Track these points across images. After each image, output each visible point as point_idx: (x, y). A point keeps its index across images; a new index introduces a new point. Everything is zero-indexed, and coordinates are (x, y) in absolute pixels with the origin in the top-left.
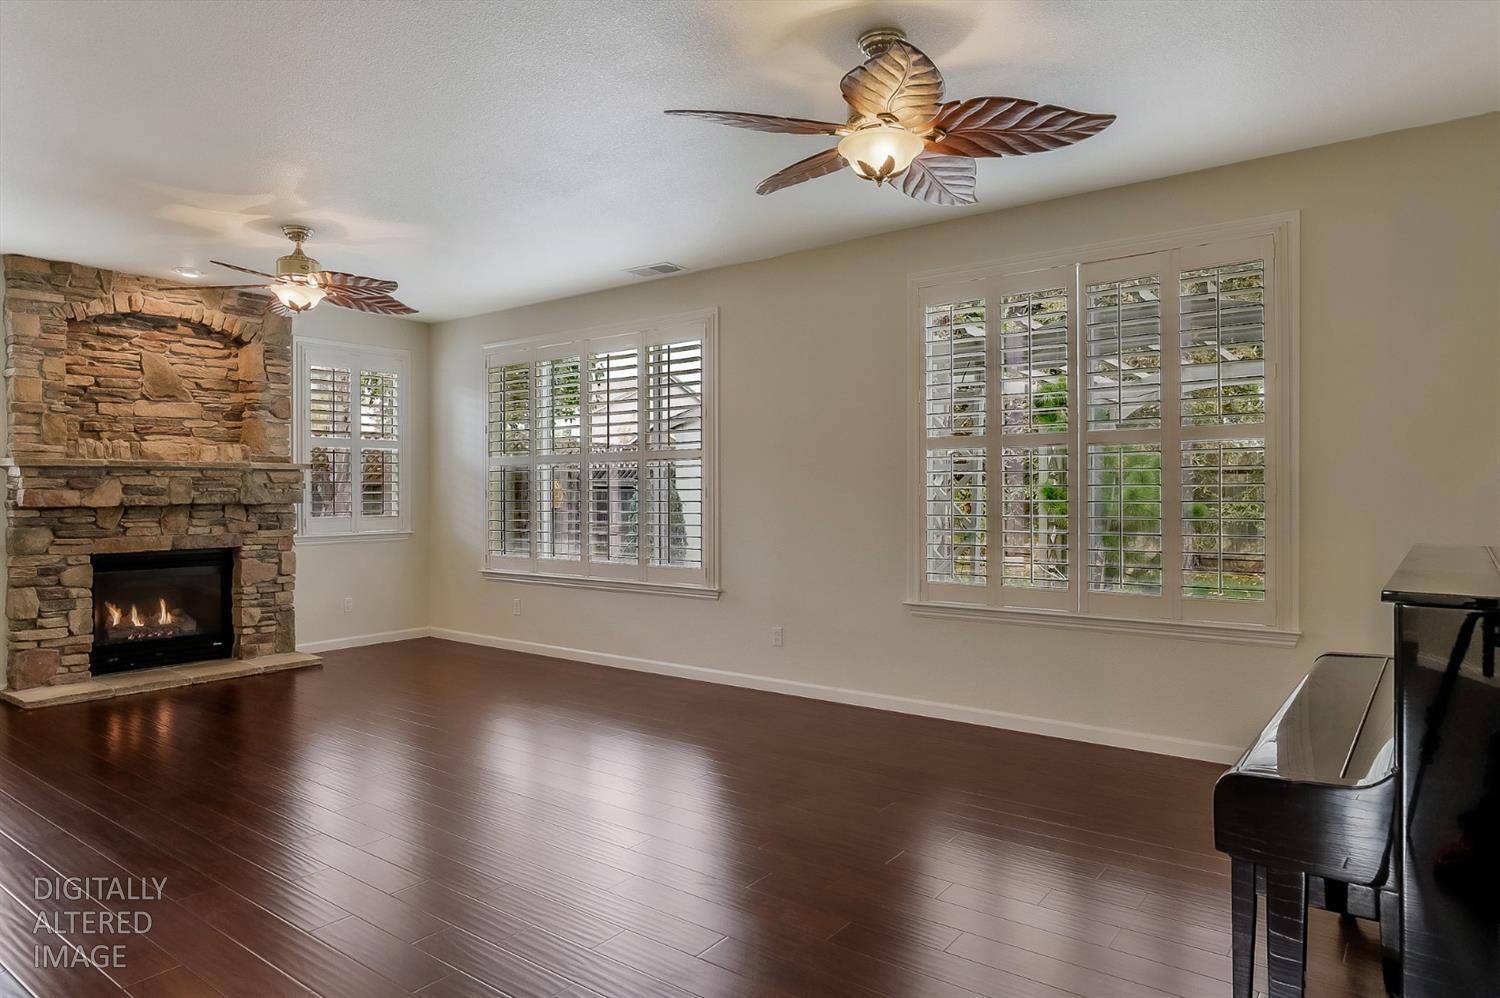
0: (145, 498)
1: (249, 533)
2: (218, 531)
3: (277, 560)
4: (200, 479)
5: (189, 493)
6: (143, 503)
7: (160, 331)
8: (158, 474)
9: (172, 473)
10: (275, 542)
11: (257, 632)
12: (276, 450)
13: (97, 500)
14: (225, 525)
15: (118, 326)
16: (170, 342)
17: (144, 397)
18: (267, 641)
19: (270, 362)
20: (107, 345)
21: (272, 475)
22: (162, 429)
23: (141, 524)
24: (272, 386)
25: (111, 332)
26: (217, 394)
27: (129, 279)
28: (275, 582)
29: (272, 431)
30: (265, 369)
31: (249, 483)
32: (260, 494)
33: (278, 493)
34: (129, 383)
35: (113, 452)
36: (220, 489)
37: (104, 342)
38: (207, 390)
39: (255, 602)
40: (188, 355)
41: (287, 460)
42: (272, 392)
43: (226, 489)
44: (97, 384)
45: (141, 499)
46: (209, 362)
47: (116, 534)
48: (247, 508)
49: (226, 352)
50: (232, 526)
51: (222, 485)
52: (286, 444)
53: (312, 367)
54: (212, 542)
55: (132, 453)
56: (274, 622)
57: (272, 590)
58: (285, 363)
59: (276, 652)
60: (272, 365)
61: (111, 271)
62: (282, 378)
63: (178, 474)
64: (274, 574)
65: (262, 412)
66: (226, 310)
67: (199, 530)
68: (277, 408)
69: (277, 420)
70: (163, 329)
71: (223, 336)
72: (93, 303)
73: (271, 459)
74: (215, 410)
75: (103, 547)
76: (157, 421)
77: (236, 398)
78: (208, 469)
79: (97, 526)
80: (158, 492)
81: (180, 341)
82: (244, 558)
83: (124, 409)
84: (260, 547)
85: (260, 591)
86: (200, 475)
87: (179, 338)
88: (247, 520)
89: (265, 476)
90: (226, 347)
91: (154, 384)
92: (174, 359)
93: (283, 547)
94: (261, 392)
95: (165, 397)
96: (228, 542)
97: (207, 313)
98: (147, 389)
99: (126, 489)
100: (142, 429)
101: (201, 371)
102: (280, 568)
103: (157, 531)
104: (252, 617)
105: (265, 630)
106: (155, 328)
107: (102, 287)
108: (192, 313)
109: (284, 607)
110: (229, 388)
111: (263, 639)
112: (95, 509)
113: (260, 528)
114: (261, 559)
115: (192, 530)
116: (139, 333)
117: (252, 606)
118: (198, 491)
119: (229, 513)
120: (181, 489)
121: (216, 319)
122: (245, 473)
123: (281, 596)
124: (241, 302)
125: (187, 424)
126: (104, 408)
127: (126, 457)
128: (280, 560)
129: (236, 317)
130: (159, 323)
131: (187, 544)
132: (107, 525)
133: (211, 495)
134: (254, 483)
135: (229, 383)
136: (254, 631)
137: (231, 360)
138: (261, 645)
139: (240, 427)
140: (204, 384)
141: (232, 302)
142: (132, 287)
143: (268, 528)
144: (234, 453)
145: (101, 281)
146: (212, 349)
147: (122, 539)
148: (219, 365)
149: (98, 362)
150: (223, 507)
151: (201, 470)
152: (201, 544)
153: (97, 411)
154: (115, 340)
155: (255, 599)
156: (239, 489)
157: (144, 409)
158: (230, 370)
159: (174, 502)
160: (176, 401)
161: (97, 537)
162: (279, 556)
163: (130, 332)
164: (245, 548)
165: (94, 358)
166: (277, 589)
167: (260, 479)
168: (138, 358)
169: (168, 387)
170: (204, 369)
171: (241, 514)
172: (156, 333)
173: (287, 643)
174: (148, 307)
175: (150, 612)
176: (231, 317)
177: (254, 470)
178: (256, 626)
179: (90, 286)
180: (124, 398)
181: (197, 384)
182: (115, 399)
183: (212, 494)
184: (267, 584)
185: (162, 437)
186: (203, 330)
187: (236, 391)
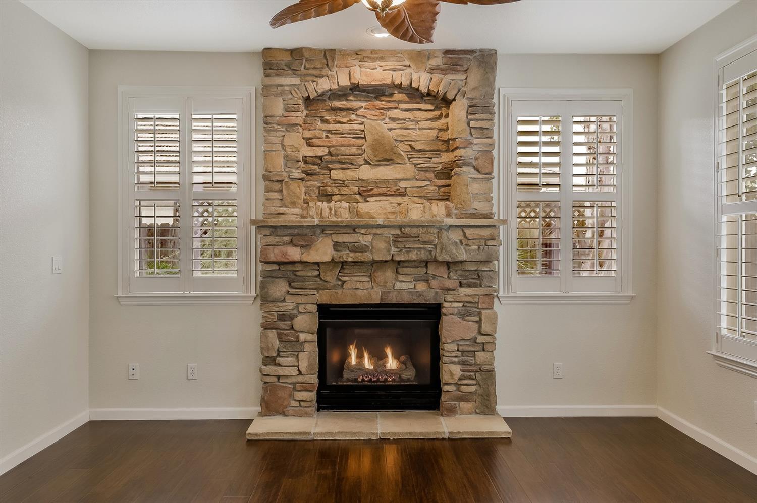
0: (352, 254)
1: (450, 290)
2: (421, 287)
3: (477, 319)
4: (397, 236)
5: (389, 250)
6: (350, 259)
7: (380, 101)
8: (363, 231)
9: (374, 231)
10: (477, 300)
11: (458, 390)
12: (479, 206)
13: (313, 256)
14: (427, 281)
15: (347, 100)
16: (388, 109)
17: (367, 163)
18: (468, 401)
19: (472, 117)
20: (339, 119)
21: (468, 231)
22: (381, 191)
23: (355, 279)
24: (475, 141)
25: (341, 106)
26: (429, 155)
27: (348, 55)
28: (474, 340)
29: (475, 187)
30: (468, 124)
31: (444, 240)
32: (454, 251)
33: (474, 250)
34: (354, 150)
35: (335, 212)
36: (417, 246)
37: (336, 116)
38: (420, 151)
39: (456, 360)
40: (404, 119)
41: (488, 216)
42: (475, 148)
43: (422, 246)
44: (330, 154)
45: (348, 255)
46: (422, 124)
47: (334, 287)
48: (448, 264)
49: (437, 113)
50: (434, 283)
51: (420, 242)
52: (489, 200)
53: (519, 119)
54: (415, 297)
55: (350, 213)
56: (474, 382)
57: (472, 349)
58: (488, 116)
59: (477, 413)
60: (477, 120)
61: (335, 50)
62: (485, 132)
63: (379, 231)
64: (473, 333)
65: (465, 169)
66: (432, 70)
67: (404, 286)
68: (480, 163)
69: (480, 176)
70: (383, 98)
71: (430, 96)
72: (320, 81)
73: (474, 216)
74: (425, 170)
75: (325, 298)
76: (377, 182)
77: (446, 157)
78: (405, 226)
79: (321, 279)
80: (363, 249)
81: (396, 108)
82: (445, 315)
83: (351, 174)
84: (461, 305)
85: (461, 348)
86: (398, 232)
87: (396, 105)
88: (448, 277)
89: (461, 233)
90: (437, 108)
91: (374, 149)
92: (393, 125)
93: (484, 306)
94: (464, 148)
95: (382, 161)
96: (430, 297)
97: (415, 76)
98: (368, 154)
99: (336, 246)
100: (365, 191)
101: (414, 134)
102: (480, 327)
103: (369, 285)
104: (452, 374)
105: (464, 388)
106: (376, 98)
107: (327, 65)
108: (401, 78)
109: (487, 367)
110: (440, 147)
111: (464, 398)
112: (317, 263)
113: (461, 285)
114: (462, 316)
115: (398, 285)
116: (364, 104)
117: (454, 363)
118: (397, 248)
119: (432, 270)
120: (382, 245)
121: (423, 80)
122: (440, 229)
123: (481, 356)
124: (445, 60)
125: (403, 185)
126: (336, 174)
127: (345, 216)
128: (481, 319)
129: (441, 76)
130: (377, 92)
131: (393, 299)
132: (328, 279)
133: (408, 252)
134: (449, 239)
135: (440, 143)
136: (455, 388)
137: (443, 121)
138: (462, 404)
139: (449, 186)
140: (418, 146)
141: (438, 61)
142: (350, 61)
143: (469, 286)
144: (438, 209)
145: (327, 60)
146: (423, 113)
147: (339, 291)
148: (430, 126)
149: (332, 134)
150: (426, 263)
151: (400, 227)
152: (406, 299)
153: (330, 178)
154: (344, 113)
155: (456, 357)
156: (435, 246)
157: (367, 173)
158: (440, 130)
159: (377, 259)
160: (393, 164)
161: (320, 289)
162: (480, 314)
163: (356, 104)
164: (446, 305)
165: (329, 131)
166: (477, 349)
167: (456, 236)
168: (362, 127)
169: (386, 151)
170: (418, 132)
171: (442, 271)
172: (377, 103)
173: (487, 406)
174: (364, 78)
175: (379, 357)
176: (437, 76)
177: (451, 226)
178: (456, 383)
179: (319, 66)
180: (352, 164)
181: (410, 145)
182: (344, 166)
183: (409, 250)
184: (467, 343)
185: (381, 198)
186: (414, 94)
187: (447, 151)
